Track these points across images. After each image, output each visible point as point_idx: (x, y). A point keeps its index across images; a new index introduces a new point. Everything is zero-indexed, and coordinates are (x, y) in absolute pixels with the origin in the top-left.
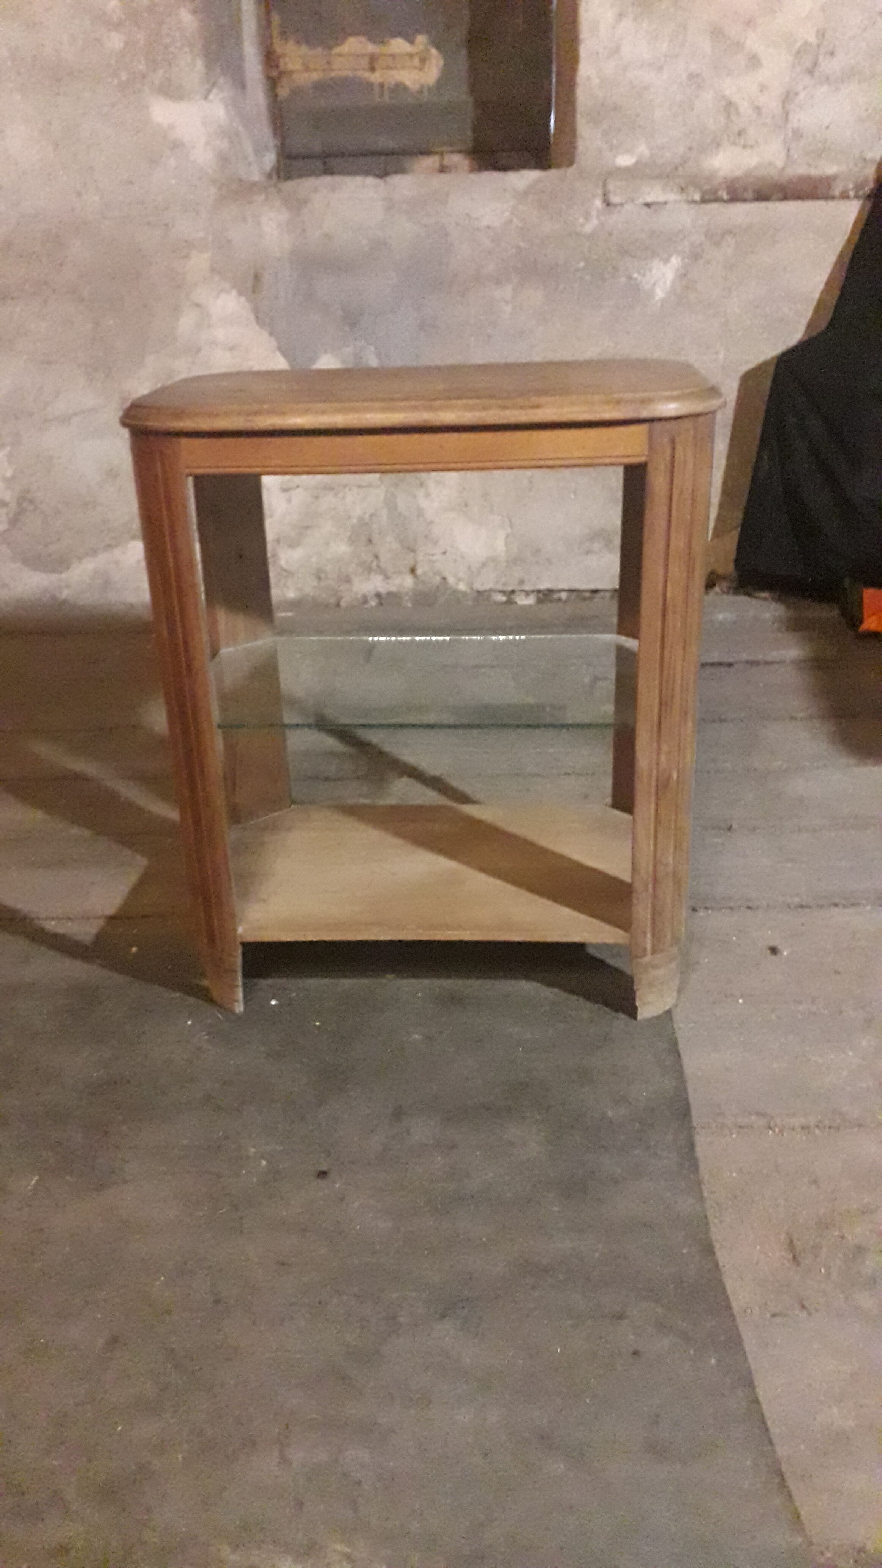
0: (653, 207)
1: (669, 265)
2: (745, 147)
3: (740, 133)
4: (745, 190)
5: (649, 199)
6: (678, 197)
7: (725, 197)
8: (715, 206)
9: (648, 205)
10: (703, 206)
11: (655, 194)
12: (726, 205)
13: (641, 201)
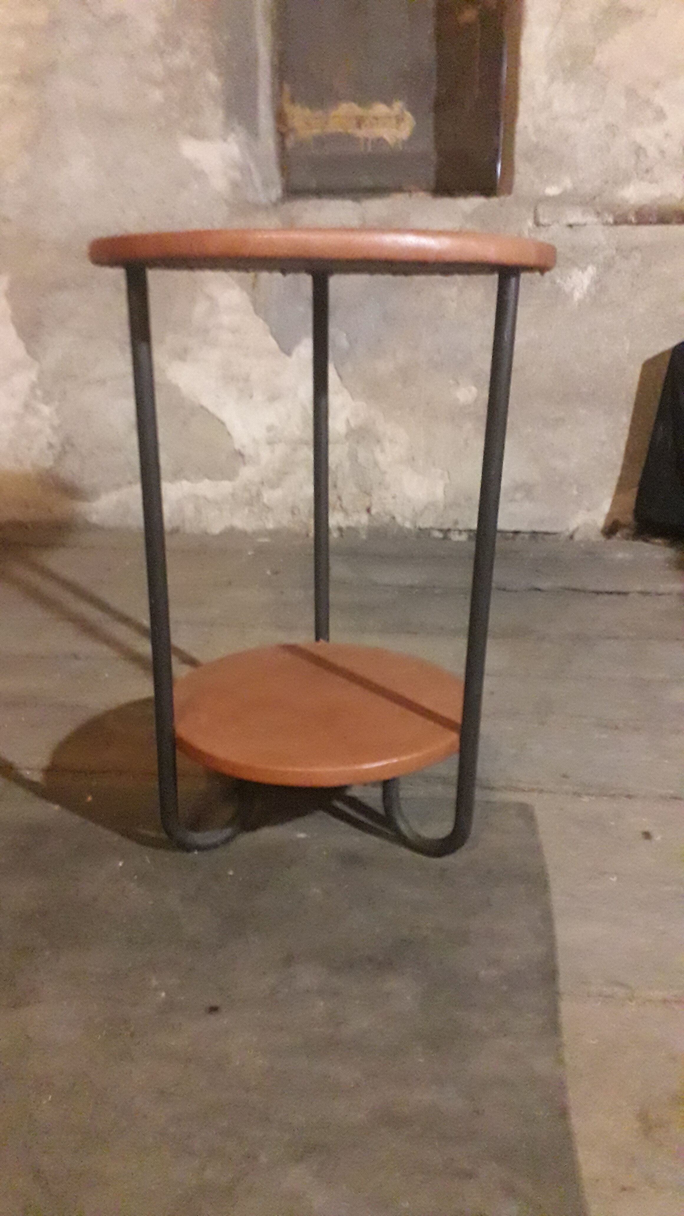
0: (574, 227)
1: (586, 273)
2: (651, 182)
3: (647, 171)
4: (650, 215)
5: (571, 221)
6: (596, 220)
7: (633, 219)
8: (625, 227)
9: (571, 226)
10: (615, 227)
11: (575, 216)
12: (635, 227)
13: (565, 222)
